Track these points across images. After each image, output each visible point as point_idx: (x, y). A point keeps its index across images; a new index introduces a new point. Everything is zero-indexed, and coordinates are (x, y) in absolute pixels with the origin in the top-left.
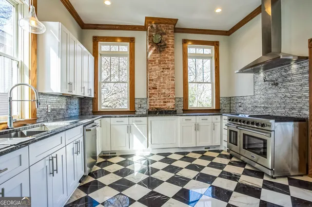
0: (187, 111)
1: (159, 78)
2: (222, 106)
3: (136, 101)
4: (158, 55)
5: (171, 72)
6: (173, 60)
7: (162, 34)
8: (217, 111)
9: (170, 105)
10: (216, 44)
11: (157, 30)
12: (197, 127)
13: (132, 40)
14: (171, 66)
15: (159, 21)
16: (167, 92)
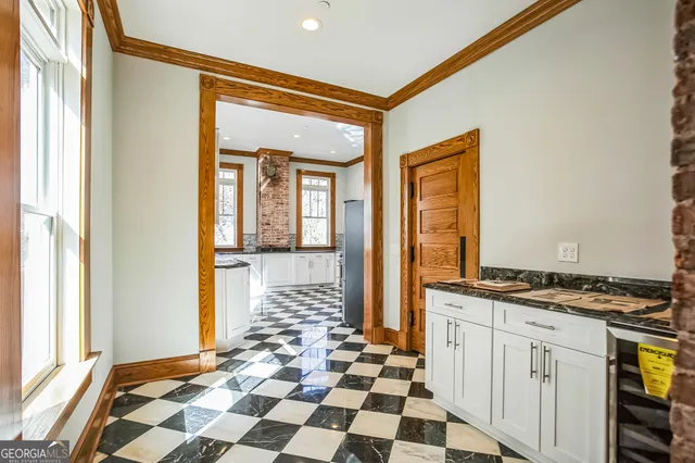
0: (299, 248)
1: (272, 213)
2: (337, 244)
3: (245, 237)
4: (271, 189)
5: (285, 207)
6: (287, 195)
7: (276, 167)
8: (333, 249)
9: (284, 242)
10: (332, 176)
11: (272, 162)
12: (311, 265)
13: (240, 167)
14: (285, 201)
15: (275, 153)
16: (281, 228)
